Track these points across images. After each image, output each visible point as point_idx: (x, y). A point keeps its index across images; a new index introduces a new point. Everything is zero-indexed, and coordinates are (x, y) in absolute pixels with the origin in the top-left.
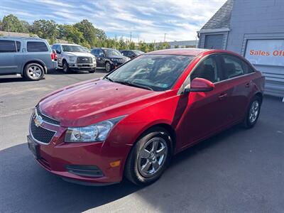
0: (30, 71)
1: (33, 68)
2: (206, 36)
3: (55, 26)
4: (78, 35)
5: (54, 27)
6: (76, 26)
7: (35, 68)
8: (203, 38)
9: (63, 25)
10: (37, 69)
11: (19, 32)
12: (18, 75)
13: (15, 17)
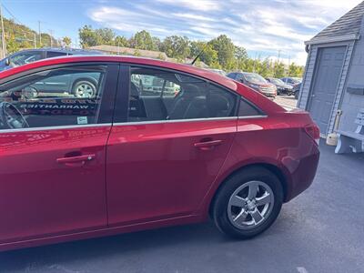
0: (80, 90)
1: (83, 87)
2: (319, 49)
3: (187, 43)
4: (211, 54)
5: (185, 45)
6: (212, 43)
7: (86, 86)
8: (315, 54)
9: (196, 41)
10: (88, 88)
11: (149, 49)
12: (66, 94)
13: (147, 33)
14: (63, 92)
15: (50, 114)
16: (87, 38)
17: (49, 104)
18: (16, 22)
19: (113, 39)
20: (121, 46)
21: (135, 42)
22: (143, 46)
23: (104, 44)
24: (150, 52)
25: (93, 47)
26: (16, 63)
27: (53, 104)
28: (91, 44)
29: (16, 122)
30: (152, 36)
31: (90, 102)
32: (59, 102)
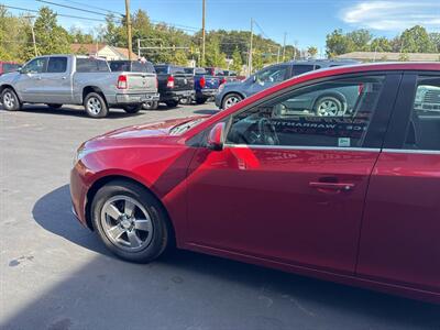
0: (322, 108)
1: (327, 104)
7: (330, 103)
10: (333, 106)
11: (421, 51)
12: (306, 112)
13: (423, 29)
14: (303, 110)
15: (291, 132)
16: (336, 46)
17: (292, 122)
18: (263, 37)
19: (369, 43)
20: (378, 51)
21: (401, 44)
22: (413, 47)
23: (356, 50)
24: (423, 55)
25: (341, 56)
26: (262, 80)
27: (296, 122)
28: (339, 53)
29: (270, 139)
30: (428, 31)
31: (337, 120)
32: (303, 120)
